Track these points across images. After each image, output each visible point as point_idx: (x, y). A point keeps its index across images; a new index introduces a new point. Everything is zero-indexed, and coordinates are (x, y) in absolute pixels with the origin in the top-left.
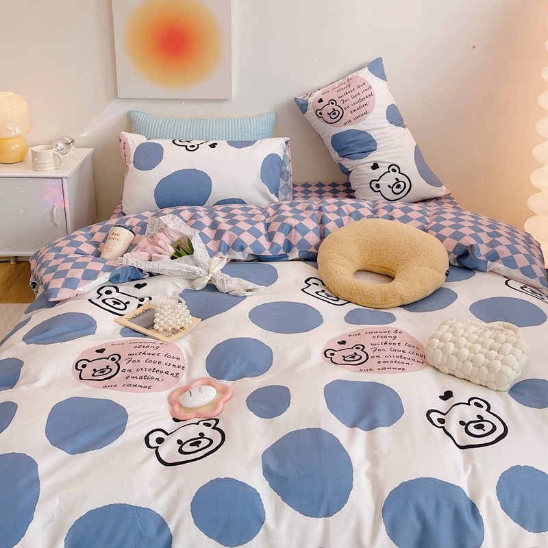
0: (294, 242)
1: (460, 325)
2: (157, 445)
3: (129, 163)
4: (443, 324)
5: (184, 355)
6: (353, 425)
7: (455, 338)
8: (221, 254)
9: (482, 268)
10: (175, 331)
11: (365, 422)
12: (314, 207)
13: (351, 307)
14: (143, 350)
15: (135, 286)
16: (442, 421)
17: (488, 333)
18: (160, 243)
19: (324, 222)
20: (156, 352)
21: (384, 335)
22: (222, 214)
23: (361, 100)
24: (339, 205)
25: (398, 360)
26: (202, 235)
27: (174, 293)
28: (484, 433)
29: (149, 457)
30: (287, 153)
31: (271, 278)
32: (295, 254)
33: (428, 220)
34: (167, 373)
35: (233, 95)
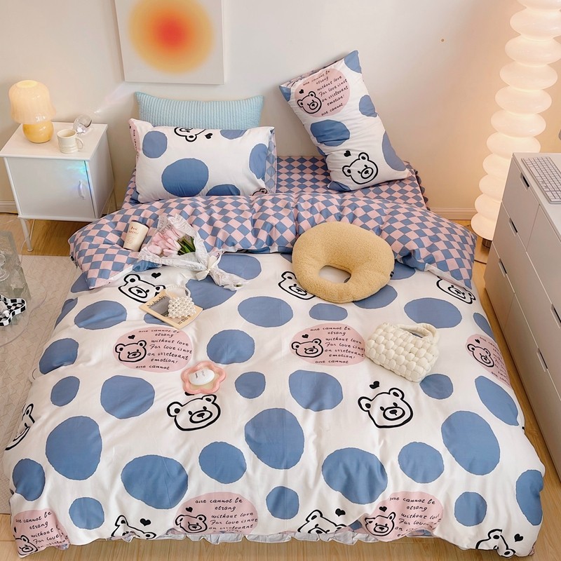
0: (275, 239)
1: (392, 329)
2: (176, 414)
3: (140, 149)
4: (379, 327)
5: (191, 341)
6: (307, 407)
7: (386, 341)
8: (217, 249)
9: (421, 268)
10: (184, 319)
11: (315, 405)
12: (292, 204)
13: (316, 301)
14: (161, 338)
15: (152, 275)
16: (368, 406)
19: (299, 220)
20: (171, 339)
21: (336, 331)
22: (217, 210)
23: (337, 93)
26: (201, 231)
27: (182, 283)
28: (396, 417)
29: (170, 425)
30: (273, 140)
31: (255, 271)
32: (275, 248)
33: (384, 219)
34: (180, 356)
35: (226, 80)
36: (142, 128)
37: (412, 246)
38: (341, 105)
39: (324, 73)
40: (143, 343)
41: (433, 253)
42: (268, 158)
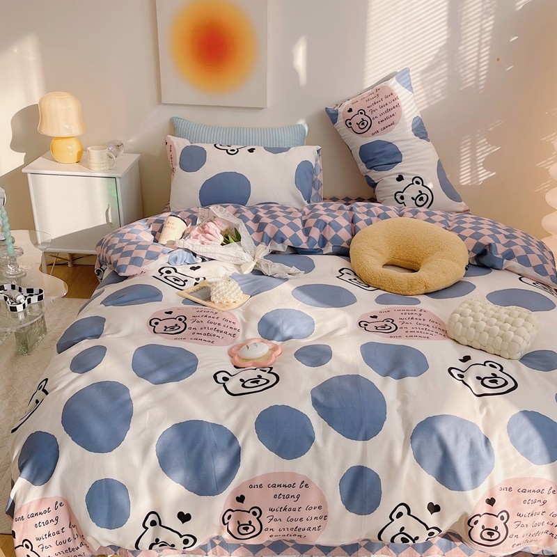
0: (329, 237)
2: (224, 382)
3: (176, 165)
5: (239, 321)
6: (386, 375)
7: (473, 313)
8: (264, 245)
11: (396, 373)
13: (380, 292)
14: (204, 314)
15: (191, 268)
16: (462, 376)
18: (211, 231)
19: (355, 221)
20: (216, 316)
21: (410, 312)
22: (263, 211)
23: (388, 110)
24: (368, 207)
25: (423, 331)
26: (247, 226)
27: (225, 275)
28: (497, 386)
30: (318, 162)
31: (309, 268)
32: (329, 249)
34: (226, 333)
36: (179, 144)
37: (487, 240)
38: (393, 124)
39: (374, 92)
40: (183, 319)
42: (313, 183)
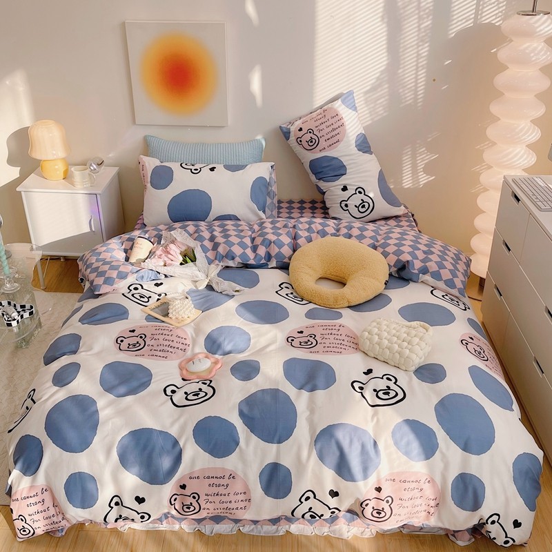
0: (273, 254)
1: (385, 322)
2: (172, 394)
3: (147, 183)
4: (373, 321)
5: (190, 336)
6: (301, 388)
7: (379, 332)
8: (217, 262)
9: (415, 279)
11: (309, 386)
12: (290, 225)
13: (312, 306)
14: (161, 332)
15: (155, 285)
16: (361, 388)
17: (404, 329)
18: (172, 252)
19: (297, 238)
20: (170, 333)
21: (330, 328)
22: (218, 229)
23: (334, 130)
24: (310, 223)
26: (202, 246)
27: (183, 291)
28: (388, 397)
29: (165, 402)
30: (273, 176)
31: (254, 282)
32: (273, 263)
33: (379, 238)
34: (178, 348)
35: (229, 123)
36: (151, 163)
37: (406, 257)
38: (338, 141)
39: (322, 112)
40: (143, 336)
41: (427, 264)
42: (268, 194)
